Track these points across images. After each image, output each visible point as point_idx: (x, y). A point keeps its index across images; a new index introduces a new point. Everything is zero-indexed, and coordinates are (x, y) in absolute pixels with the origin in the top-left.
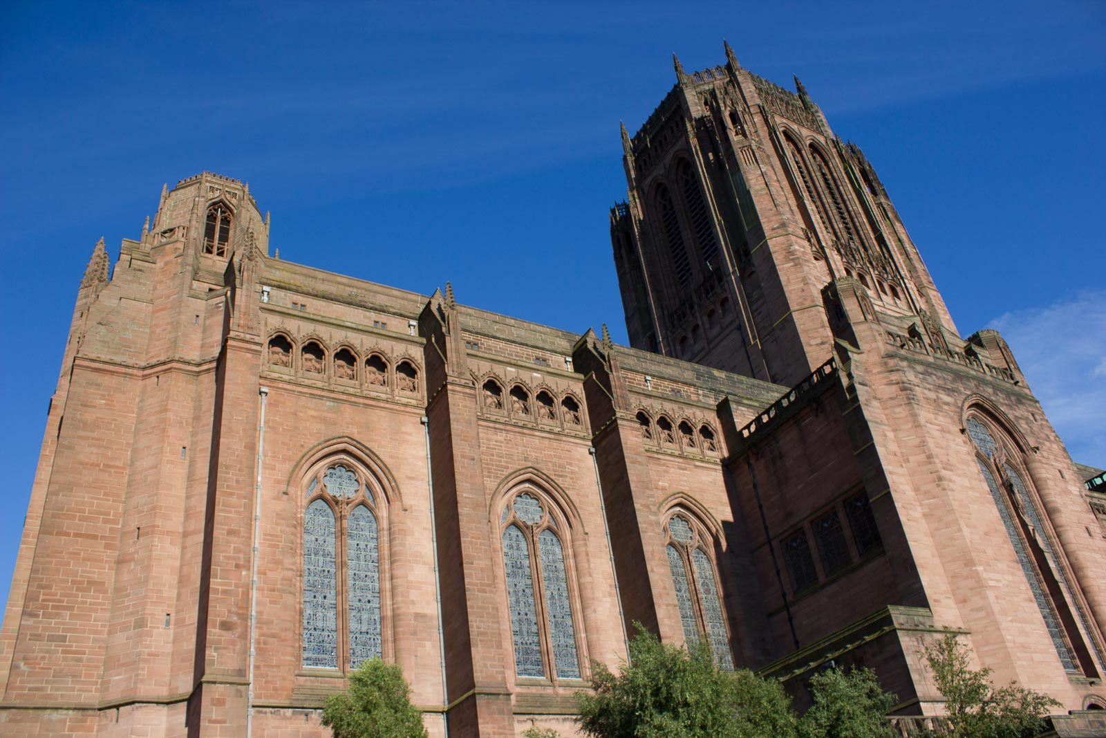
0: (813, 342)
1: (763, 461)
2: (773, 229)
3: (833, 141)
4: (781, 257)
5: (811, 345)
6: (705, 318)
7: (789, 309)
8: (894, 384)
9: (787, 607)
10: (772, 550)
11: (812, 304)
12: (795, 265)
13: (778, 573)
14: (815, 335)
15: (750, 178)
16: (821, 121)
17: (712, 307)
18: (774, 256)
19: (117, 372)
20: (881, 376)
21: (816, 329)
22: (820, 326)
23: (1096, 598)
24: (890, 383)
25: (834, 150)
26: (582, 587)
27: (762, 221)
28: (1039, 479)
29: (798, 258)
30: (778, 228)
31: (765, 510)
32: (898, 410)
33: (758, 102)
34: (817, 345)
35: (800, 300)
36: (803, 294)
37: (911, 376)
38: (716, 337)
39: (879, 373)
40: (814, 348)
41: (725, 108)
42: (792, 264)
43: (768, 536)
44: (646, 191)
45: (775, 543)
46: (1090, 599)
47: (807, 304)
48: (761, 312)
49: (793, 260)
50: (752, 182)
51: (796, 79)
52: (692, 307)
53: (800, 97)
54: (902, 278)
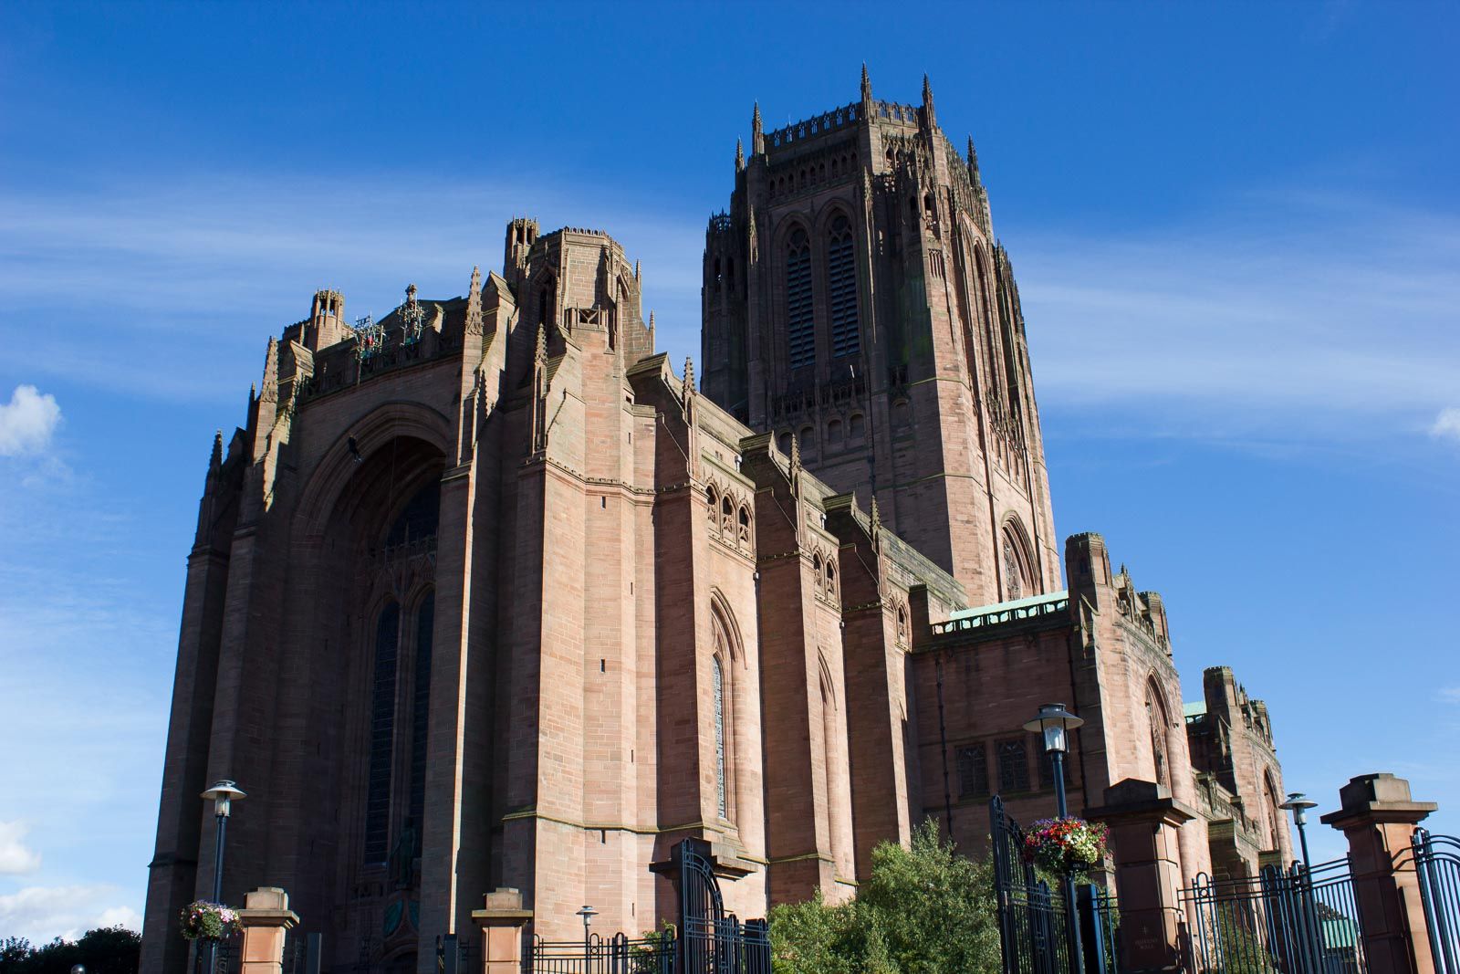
0: (959, 517)
1: (954, 666)
2: (945, 369)
3: (993, 248)
4: (947, 406)
5: (956, 520)
6: (826, 427)
7: (943, 470)
8: (1117, 653)
9: (948, 807)
10: (944, 752)
11: (967, 474)
12: (959, 421)
13: (946, 774)
14: (963, 509)
15: (933, 293)
16: (987, 215)
17: (838, 417)
18: (940, 402)
19: (564, 479)
20: (1109, 642)
21: (965, 503)
22: (969, 501)
23: (1189, 864)
24: (1114, 651)
25: (992, 260)
26: (829, 761)
27: (936, 354)
28: (1173, 753)
29: (963, 414)
30: (950, 369)
31: (945, 711)
32: (1116, 677)
33: (948, 184)
34: (962, 521)
35: (956, 465)
36: (961, 458)
37: (1127, 648)
38: (836, 455)
39: (1108, 638)
40: (959, 523)
41: (923, 187)
42: (956, 419)
43: (943, 737)
44: (775, 223)
45: (949, 747)
46: (1184, 864)
47: (962, 472)
48: (904, 456)
49: (959, 414)
50: (935, 300)
51: (970, 143)
52: (810, 404)
53: (969, 170)
54: (1025, 448)
